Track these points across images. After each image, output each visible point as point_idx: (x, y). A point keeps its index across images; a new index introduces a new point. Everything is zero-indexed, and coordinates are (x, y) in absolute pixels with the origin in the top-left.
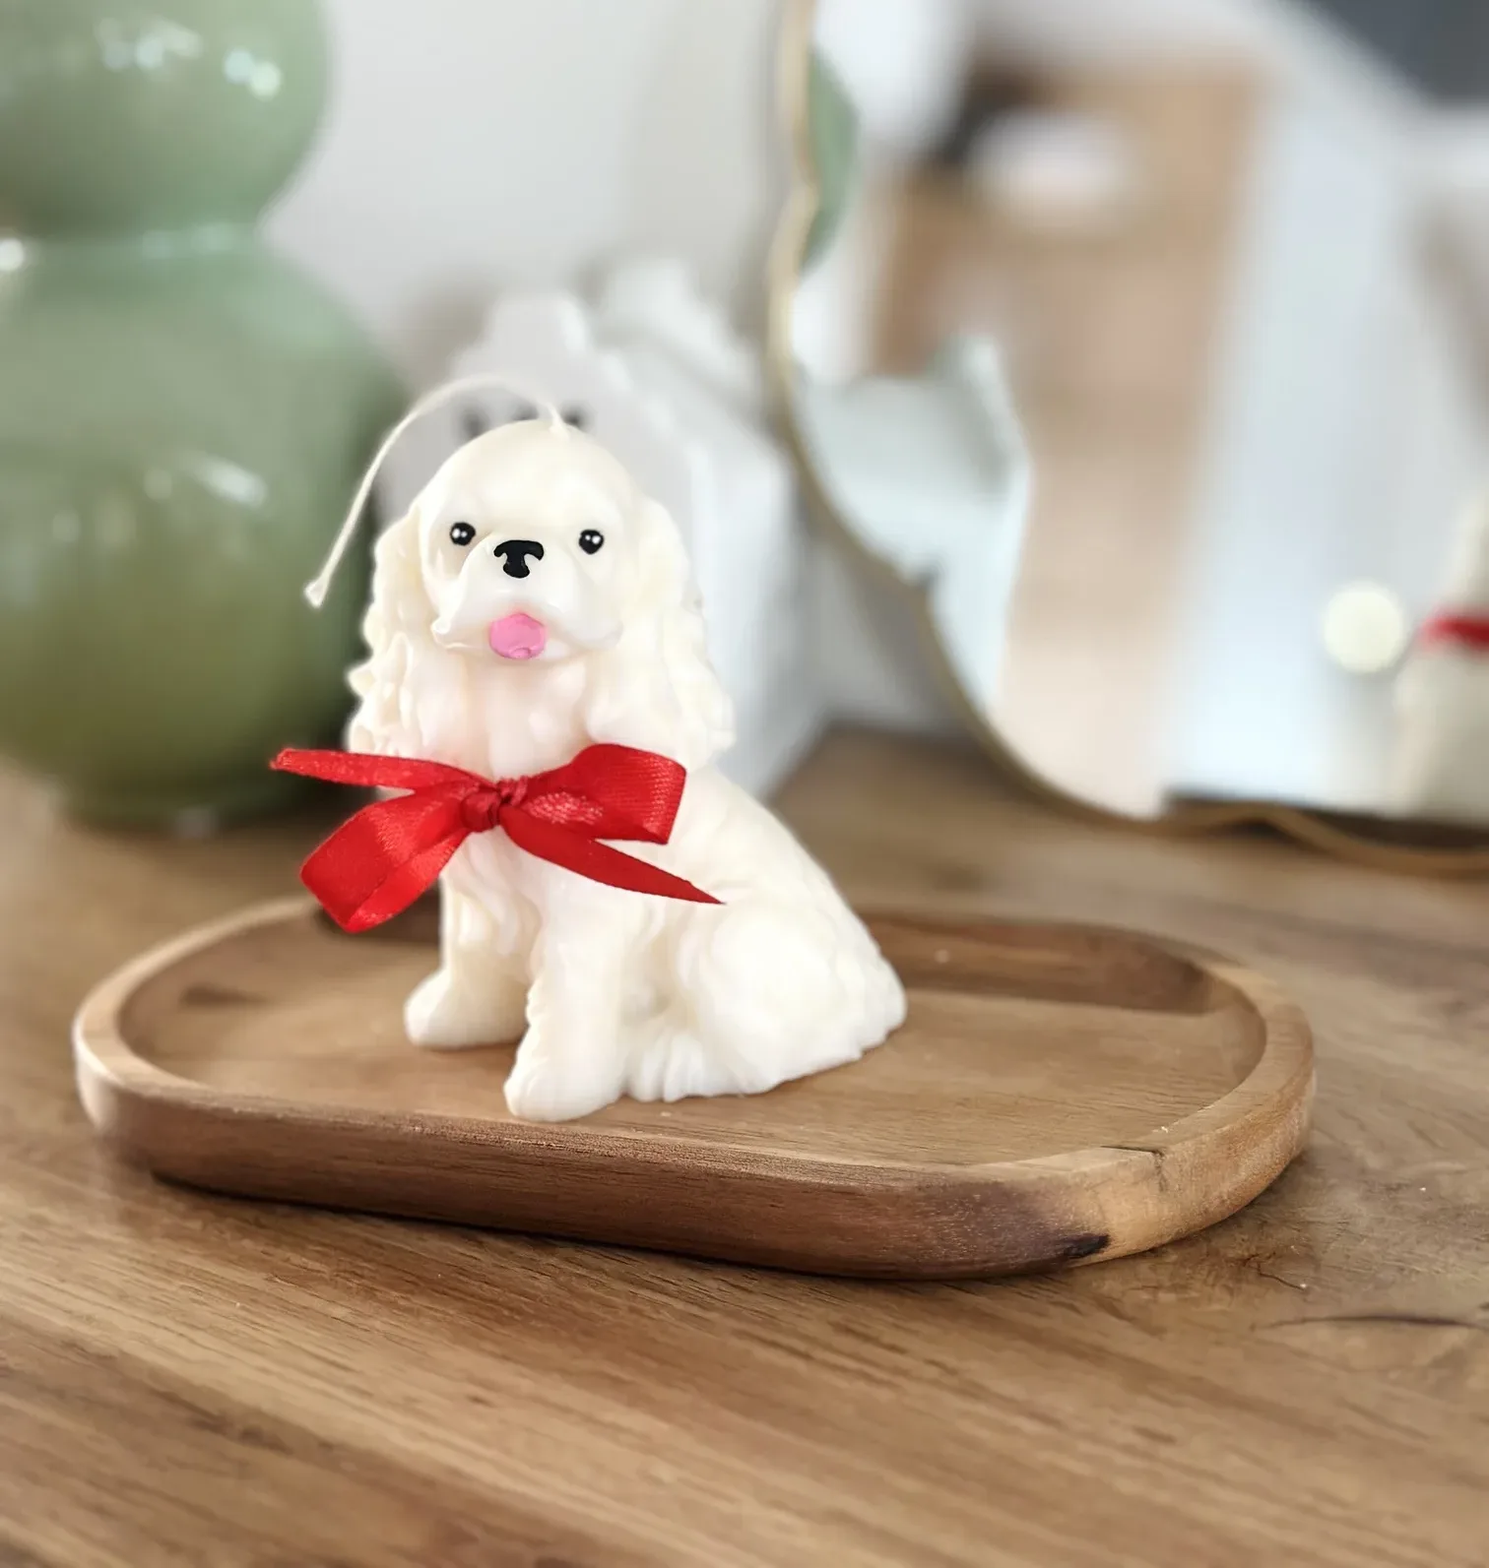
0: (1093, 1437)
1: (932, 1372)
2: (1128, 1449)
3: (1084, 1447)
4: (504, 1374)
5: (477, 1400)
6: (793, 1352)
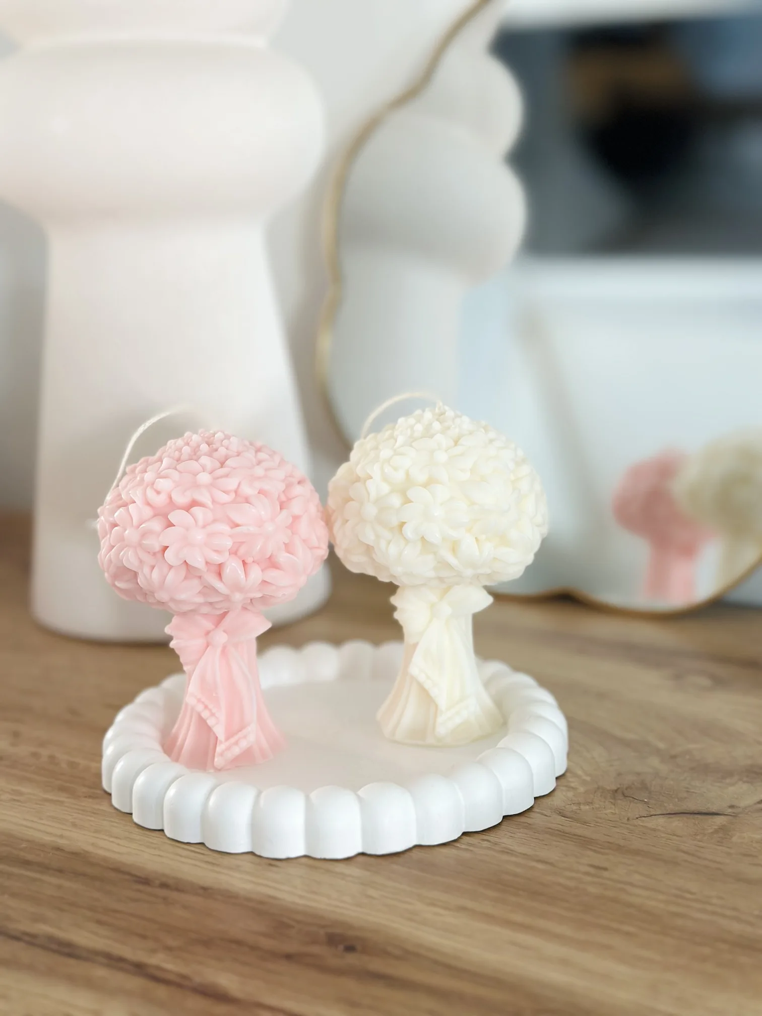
2: (587, 873)
3: (568, 874)
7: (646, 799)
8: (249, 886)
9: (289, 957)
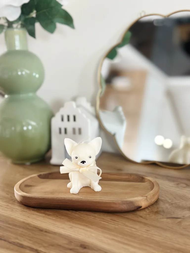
1: (122, 224)
2: (145, 232)
3: (140, 232)
4: (74, 225)
5: (71, 228)
6: (106, 222)
7: (163, 214)
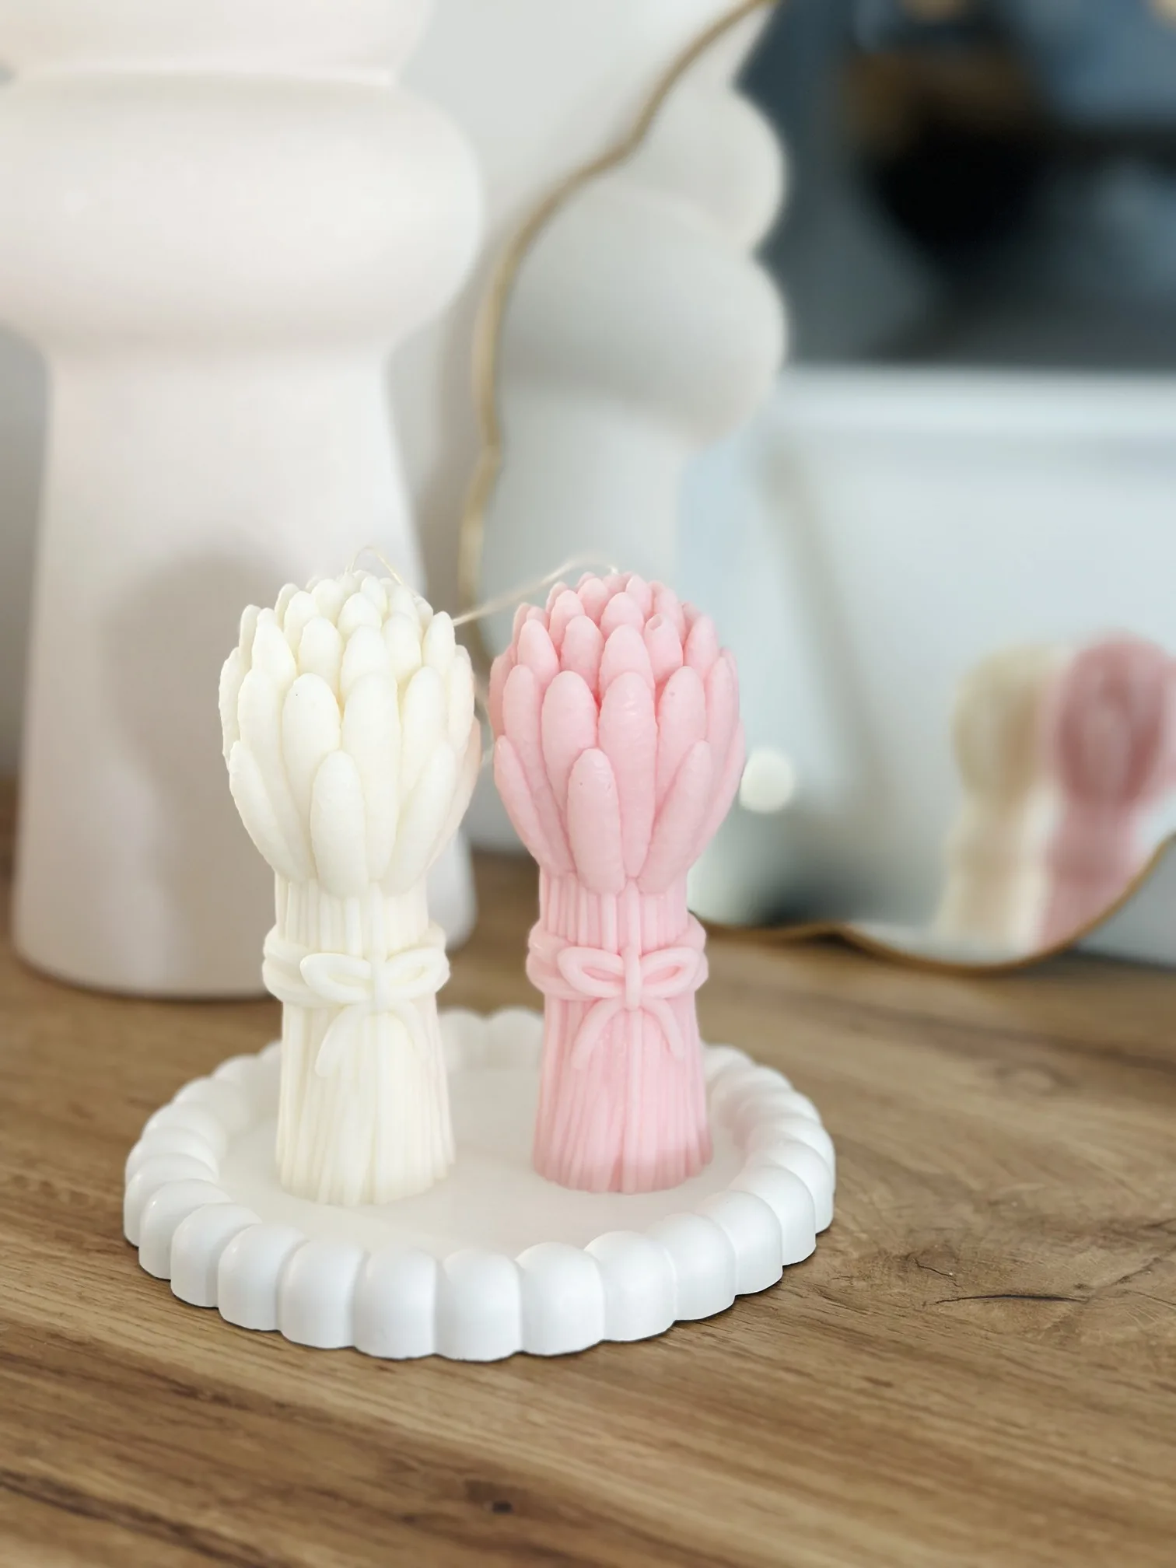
0: (836, 1385)
2: (861, 1392)
3: (832, 1391)
7: (951, 1271)
8: (348, 1403)
9: (409, 1520)
